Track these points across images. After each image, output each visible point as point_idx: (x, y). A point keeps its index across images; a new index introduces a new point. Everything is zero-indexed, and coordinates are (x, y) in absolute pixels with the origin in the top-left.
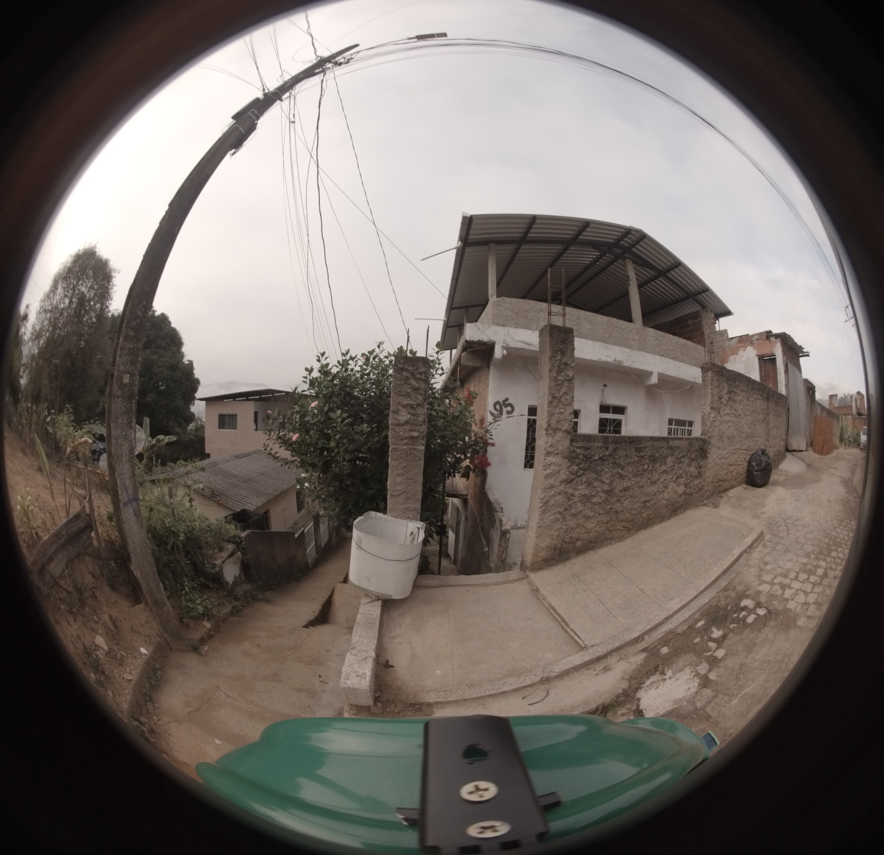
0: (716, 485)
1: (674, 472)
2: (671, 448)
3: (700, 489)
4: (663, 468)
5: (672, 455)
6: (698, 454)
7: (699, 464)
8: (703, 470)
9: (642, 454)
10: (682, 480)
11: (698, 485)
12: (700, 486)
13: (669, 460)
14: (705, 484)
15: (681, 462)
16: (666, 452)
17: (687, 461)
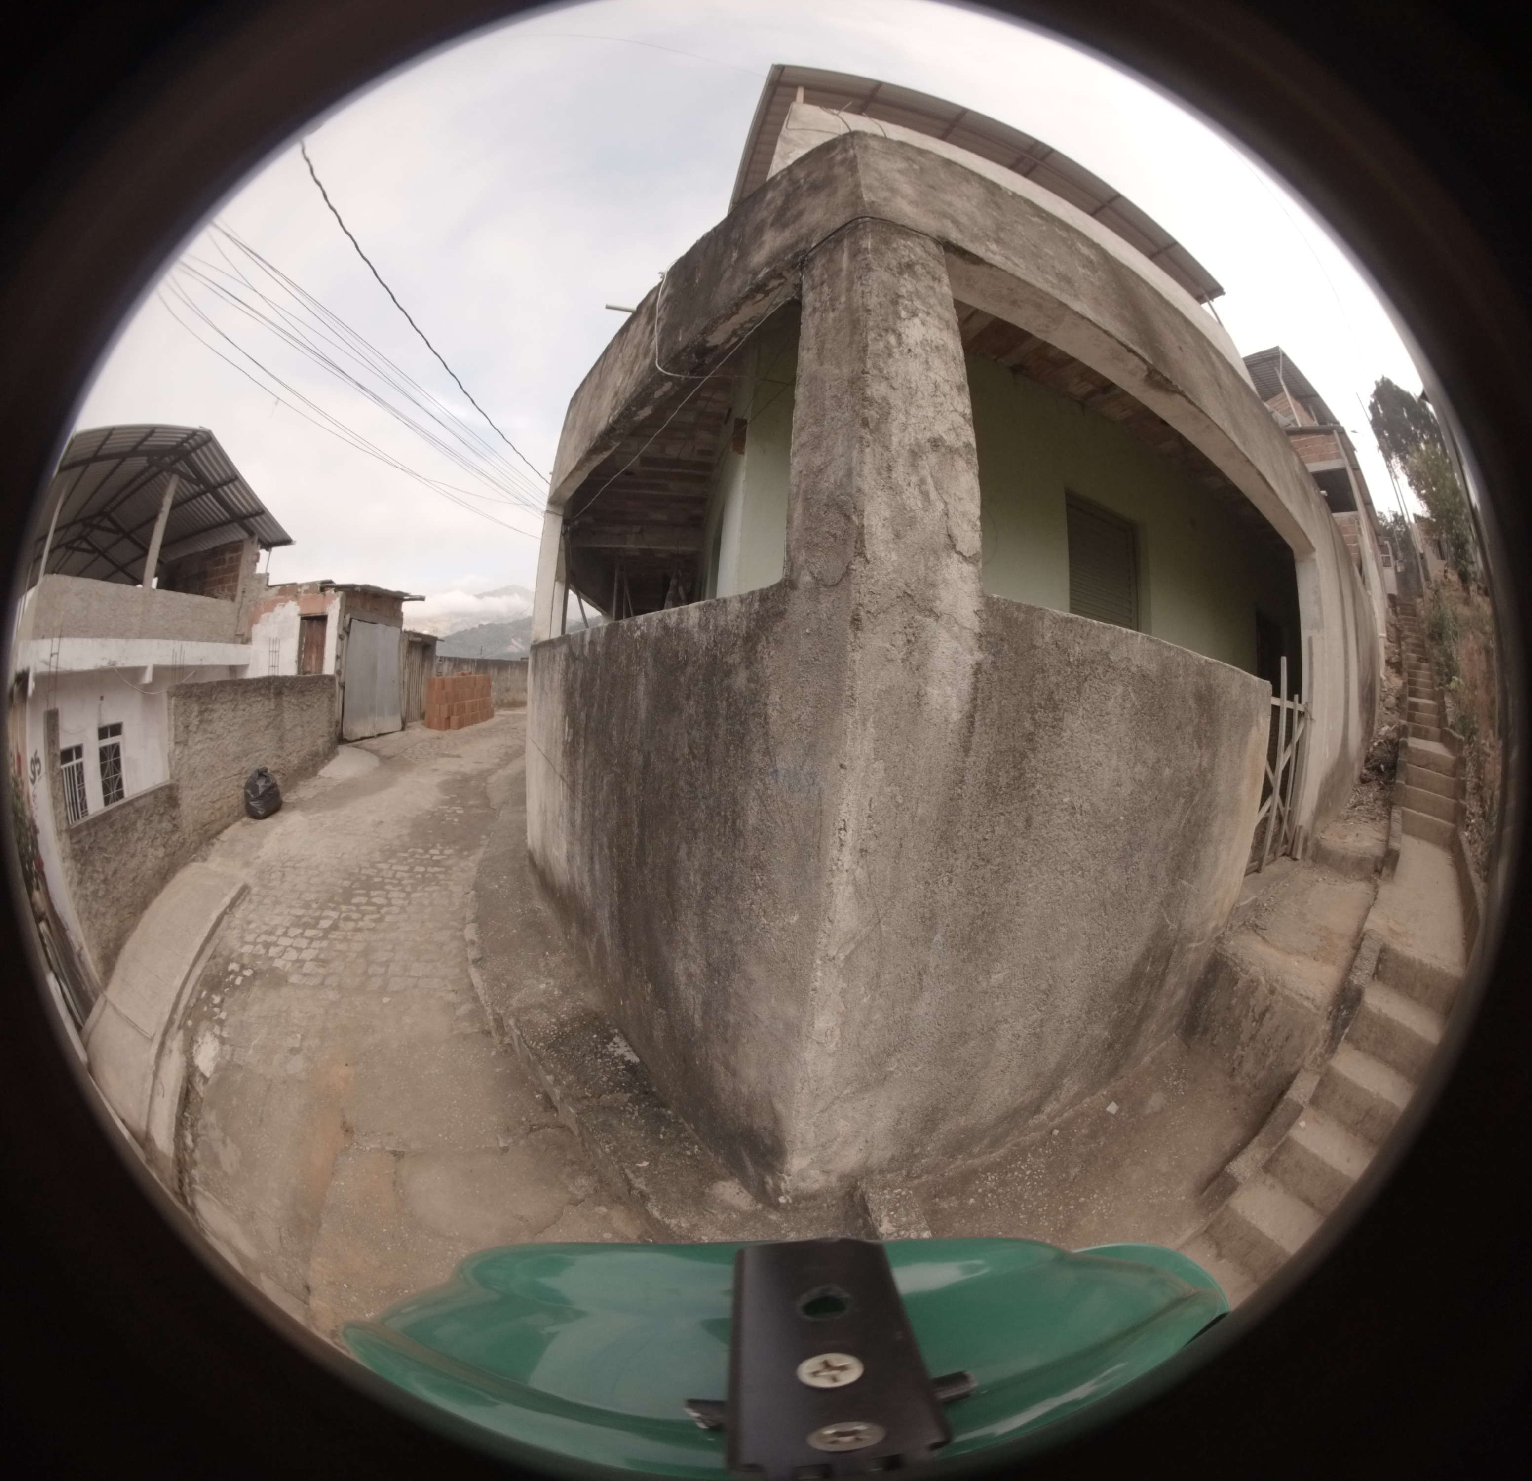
0: (201, 832)
1: (147, 836)
2: (137, 811)
3: (183, 844)
4: (136, 835)
5: (140, 817)
6: (167, 805)
7: (171, 816)
8: (179, 820)
9: (115, 828)
10: (159, 842)
11: (177, 841)
12: (181, 840)
13: (140, 825)
14: (186, 836)
15: (151, 822)
16: (133, 816)
17: (156, 818)
